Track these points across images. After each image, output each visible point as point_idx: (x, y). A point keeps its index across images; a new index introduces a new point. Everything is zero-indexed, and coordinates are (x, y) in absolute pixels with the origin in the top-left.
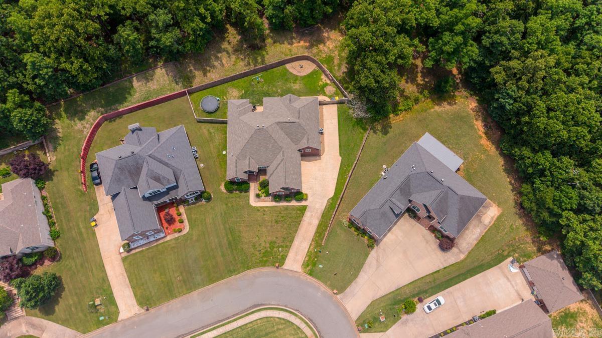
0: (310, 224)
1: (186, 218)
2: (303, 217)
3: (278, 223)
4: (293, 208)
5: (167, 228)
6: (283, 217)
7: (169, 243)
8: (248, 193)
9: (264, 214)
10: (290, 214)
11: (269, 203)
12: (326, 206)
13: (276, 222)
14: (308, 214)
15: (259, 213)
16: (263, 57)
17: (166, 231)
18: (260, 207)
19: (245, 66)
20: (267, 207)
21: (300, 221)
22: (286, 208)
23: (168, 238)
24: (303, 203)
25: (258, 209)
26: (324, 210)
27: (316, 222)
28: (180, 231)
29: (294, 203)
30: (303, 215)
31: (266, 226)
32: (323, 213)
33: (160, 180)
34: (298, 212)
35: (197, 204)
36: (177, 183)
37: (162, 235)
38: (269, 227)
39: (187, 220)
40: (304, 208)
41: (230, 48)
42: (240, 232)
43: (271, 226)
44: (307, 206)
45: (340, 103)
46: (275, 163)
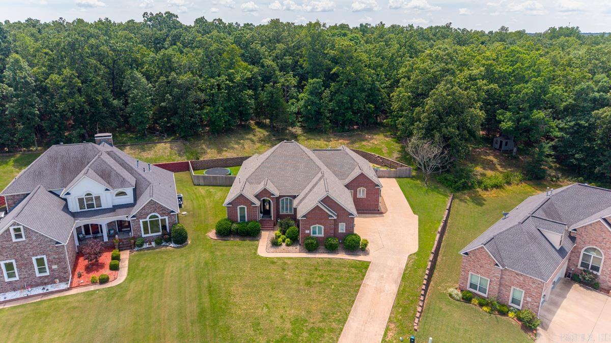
0: (379, 290)
1: (127, 265)
2: (362, 279)
3: (311, 287)
4: (342, 264)
5: (80, 276)
6: (322, 276)
7: (70, 300)
8: (256, 242)
9: (284, 269)
10: (337, 271)
11: (295, 253)
12: (407, 264)
13: (308, 283)
14: (372, 276)
15: (273, 267)
17: (76, 280)
18: (277, 258)
20: (291, 258)
21: (360, 286)
22: (329, 263)
23: (74, 291)
24: (362, 258)
25: (272, 262)
26: (405, 270)
27: (391, 289)
28: (104, 281)
29: (342, 256)
30: (364, 276)
31: (287, 290)
32: (404, 274)
33: (109, 176)
34: (353, 270)
35: (158, 250)
36: (135, 199)
37: (63, 286)
38: (293, 292)
39: (126, 269)
40: (365, 266)
42: (229, 294)
43: (298, 290)
44: (370, 262)
45: (399, 177)
46: (308, 188)
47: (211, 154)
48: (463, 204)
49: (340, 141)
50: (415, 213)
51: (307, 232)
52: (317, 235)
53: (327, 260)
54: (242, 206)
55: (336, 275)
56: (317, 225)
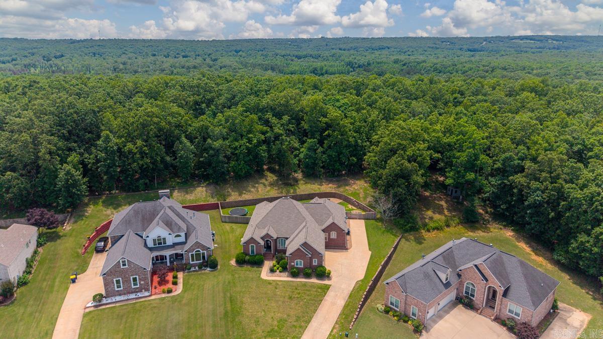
0: (333, 304)
1: (182, 282)
2: (324, 296)
3: (292, 300)
4: (313, 286)
5: (155, 288)
6: (299, 293)
7: (152, 302)
8: (260, 269)
9: (276, 288)
10: (309, 291)
11: (284, 277)
12: (354, 287)
13: (290, 298)
14: (330, 294)
15: (270, 286)
16: (295, 190)
17: (154, 290)
18: (272, 280)
19: (278, 193)
20: (281, 281)
21: (322, 301)
22: (305, 285)
23: (153, 297)
24: (326, 282)
25: (269, 283)
26: (352, 291)
27: (341, 303)
28: (170, 291)
29: (314, 280)
30: (325, 294)
31: (277, 301)
32: (351, 294)
33: (171, 225)
34: (319, 290)
35: (200, 272)
37: (147, 294)
38: (280, 303)
39: (182, 284)
40: (327, 287)
41: (266, 183)
42: (242, 303)
43: (284, 302)
44: (331, 285)
45: (367, 219)
46: (296, 232)
47: (234, 197)
48: (408, 243)
49: (330, 185)
50: (370, 250)
51: (293, 264)
52: (299, 266)
53: (304, 283)
54: (252, 245)
55: (308, 293)
56: (299, 260)
